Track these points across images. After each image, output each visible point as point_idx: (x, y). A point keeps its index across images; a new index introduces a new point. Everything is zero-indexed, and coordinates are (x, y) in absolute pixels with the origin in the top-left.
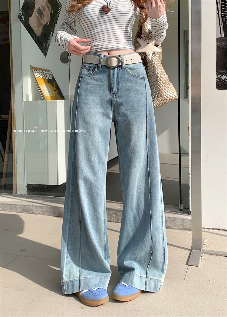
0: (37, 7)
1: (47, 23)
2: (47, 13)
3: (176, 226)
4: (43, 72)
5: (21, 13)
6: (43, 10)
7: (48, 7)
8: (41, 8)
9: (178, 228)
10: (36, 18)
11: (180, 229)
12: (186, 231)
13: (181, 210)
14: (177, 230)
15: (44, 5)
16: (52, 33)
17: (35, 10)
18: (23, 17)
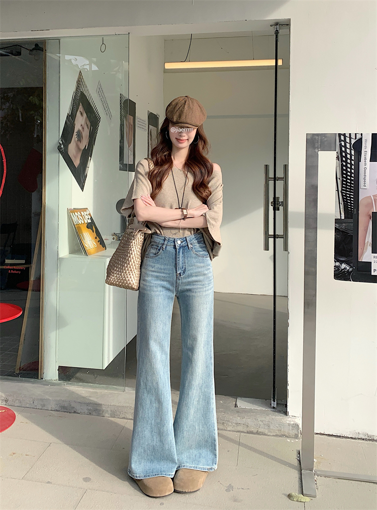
0: (76, 130)
1: (86, 146)
2: (86, 133)
3: (271, 432)
4: (81, 214)
5: (61, 143)
6: (82, 131)
7: (87, 125)
8: (81, 129)
9: (274, 434)
10: (75, 144)
11: (276, 436)
12: (283, 438)
13: (274, 408)
14: (273, 437)
15: (83, 123)
16: (90, 158)
17: (75, 133)
18: (62, 146)
